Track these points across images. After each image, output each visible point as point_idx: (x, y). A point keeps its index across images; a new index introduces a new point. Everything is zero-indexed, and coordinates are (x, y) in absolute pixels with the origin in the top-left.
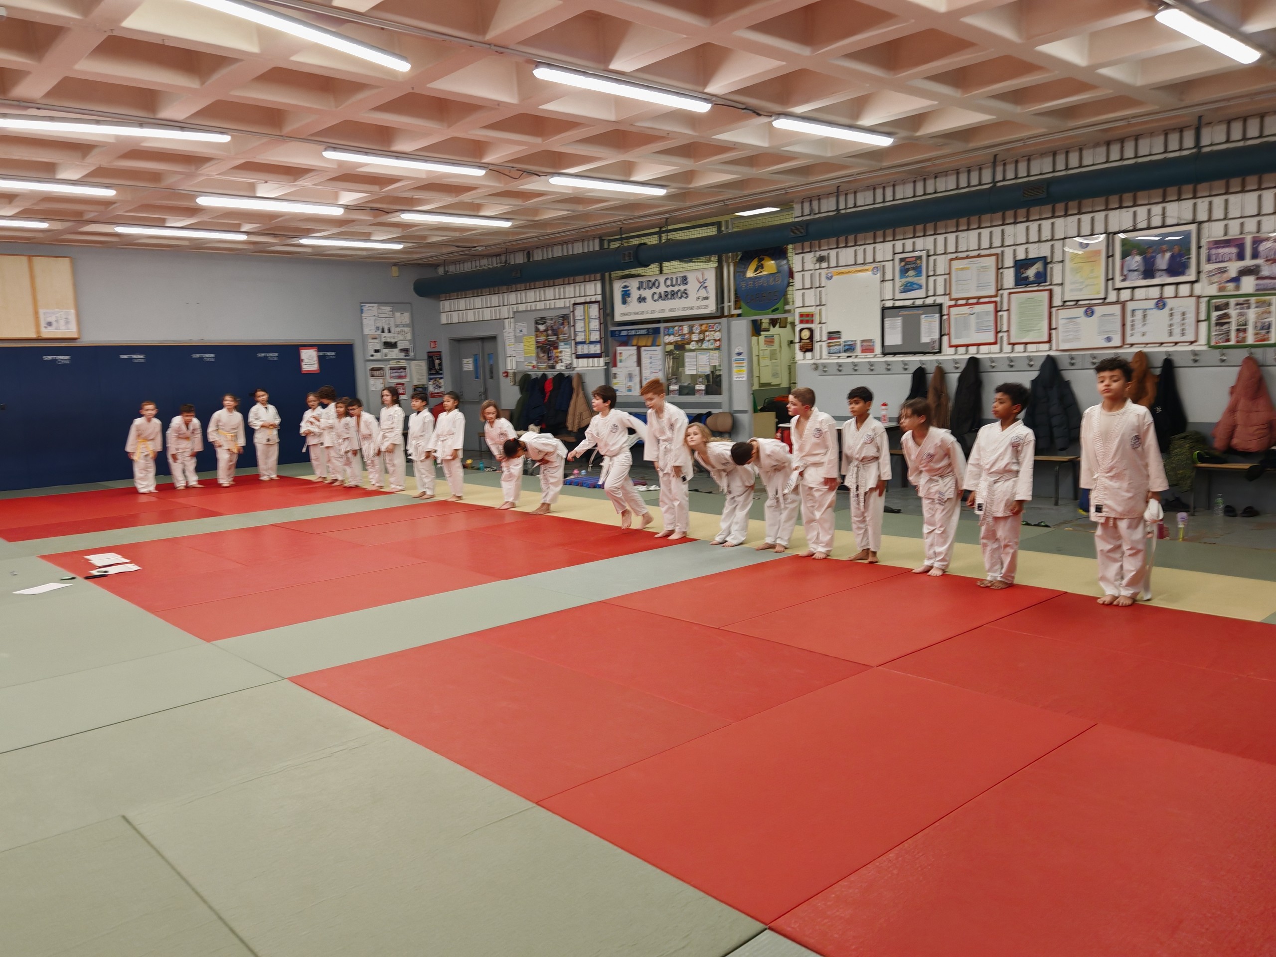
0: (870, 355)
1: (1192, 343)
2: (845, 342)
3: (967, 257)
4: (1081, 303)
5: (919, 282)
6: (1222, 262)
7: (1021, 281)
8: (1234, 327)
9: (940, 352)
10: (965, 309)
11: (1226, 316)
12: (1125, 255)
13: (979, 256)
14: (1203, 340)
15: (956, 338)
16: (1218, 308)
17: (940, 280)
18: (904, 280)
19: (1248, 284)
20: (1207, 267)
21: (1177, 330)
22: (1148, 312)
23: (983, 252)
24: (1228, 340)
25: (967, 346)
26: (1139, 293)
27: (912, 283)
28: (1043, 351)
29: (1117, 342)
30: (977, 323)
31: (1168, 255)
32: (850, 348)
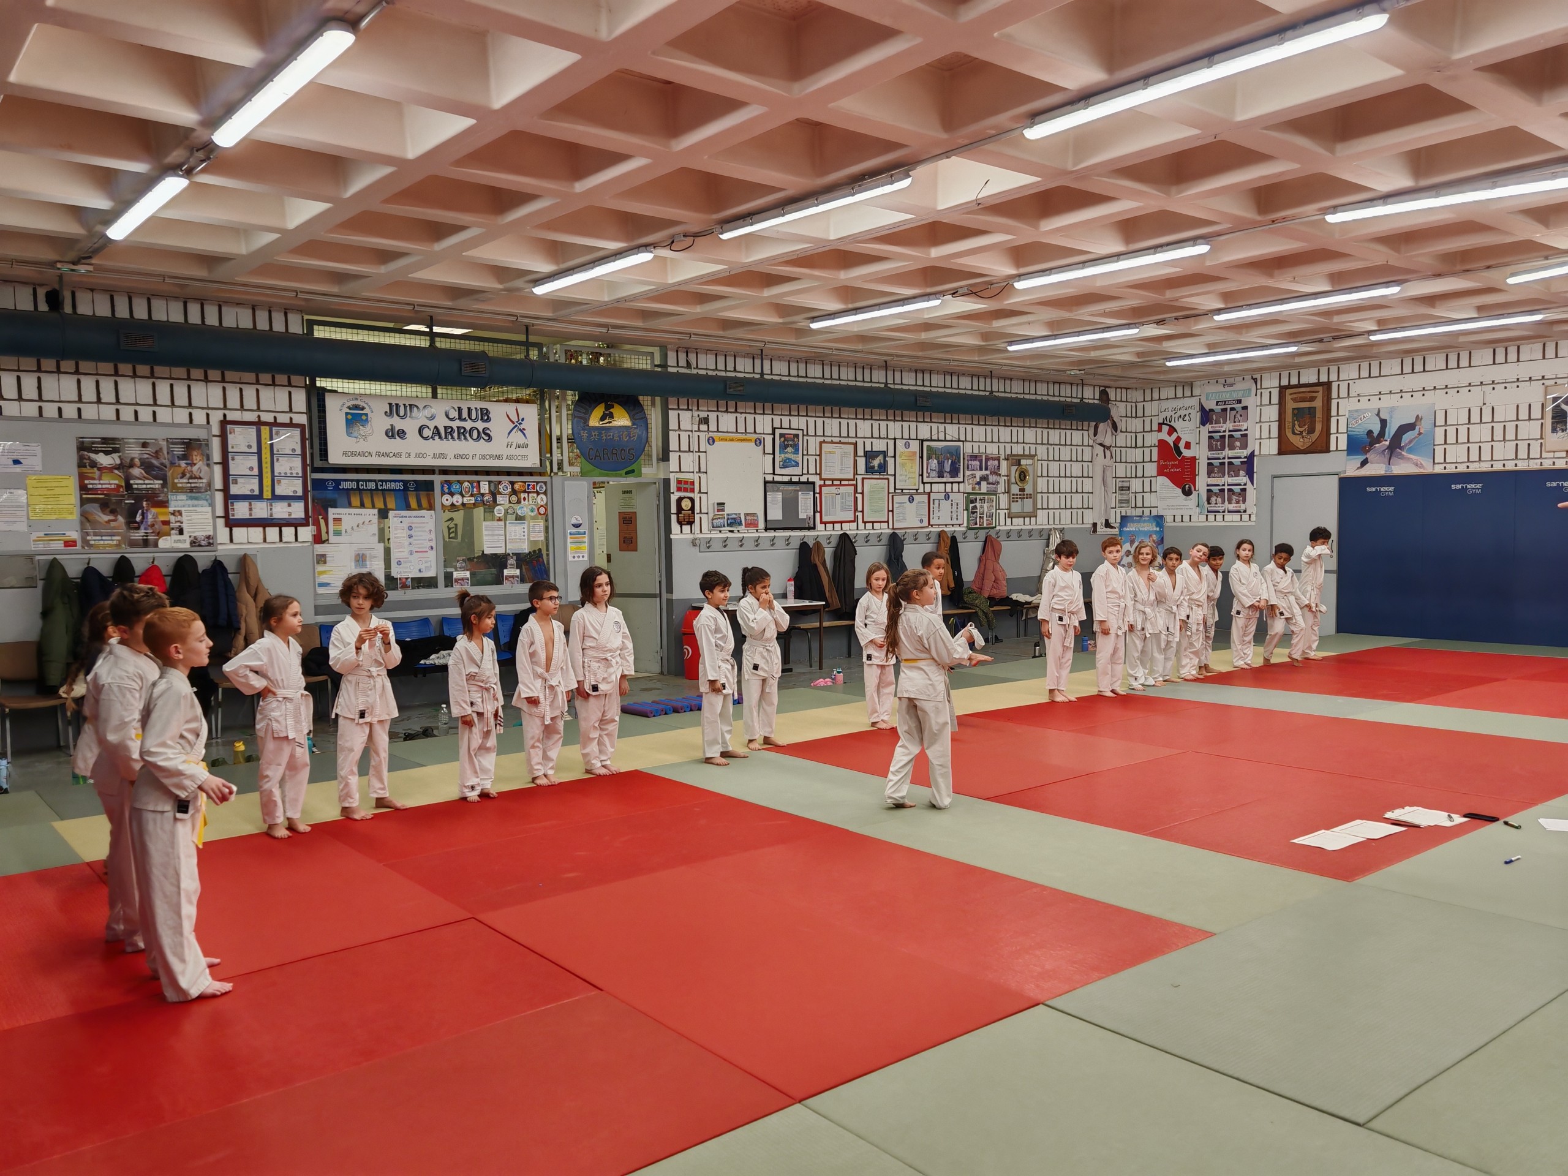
0: (753, 530)
1: (960, 525)
2: (728, 515)
3: (832, 442)
4: (904, 491)
5: (797, 460)
6: (973, 470)
7: (869, 469)
8: (978, 515)
9: (814, 528)
10: (833, 489)
11: (975, 507)
12: (929, 458)
13: (840, 442)
14: (965, 524)
15: (826, 515)
16: (972, 502)
17: (812, 460)
18: (782, 455)
19: (984, 487)
20: (968, 473)
21: (954, 516)
22: (941, 502)
23: (843, 440)
24: (976, 524)
25: (833, 523)
26: (935, 487)
27: (790, 459)
28: (885, 530)
29: (925, 523)
30: (842, 503)
31: (950, 461)
32: (734, 522)
